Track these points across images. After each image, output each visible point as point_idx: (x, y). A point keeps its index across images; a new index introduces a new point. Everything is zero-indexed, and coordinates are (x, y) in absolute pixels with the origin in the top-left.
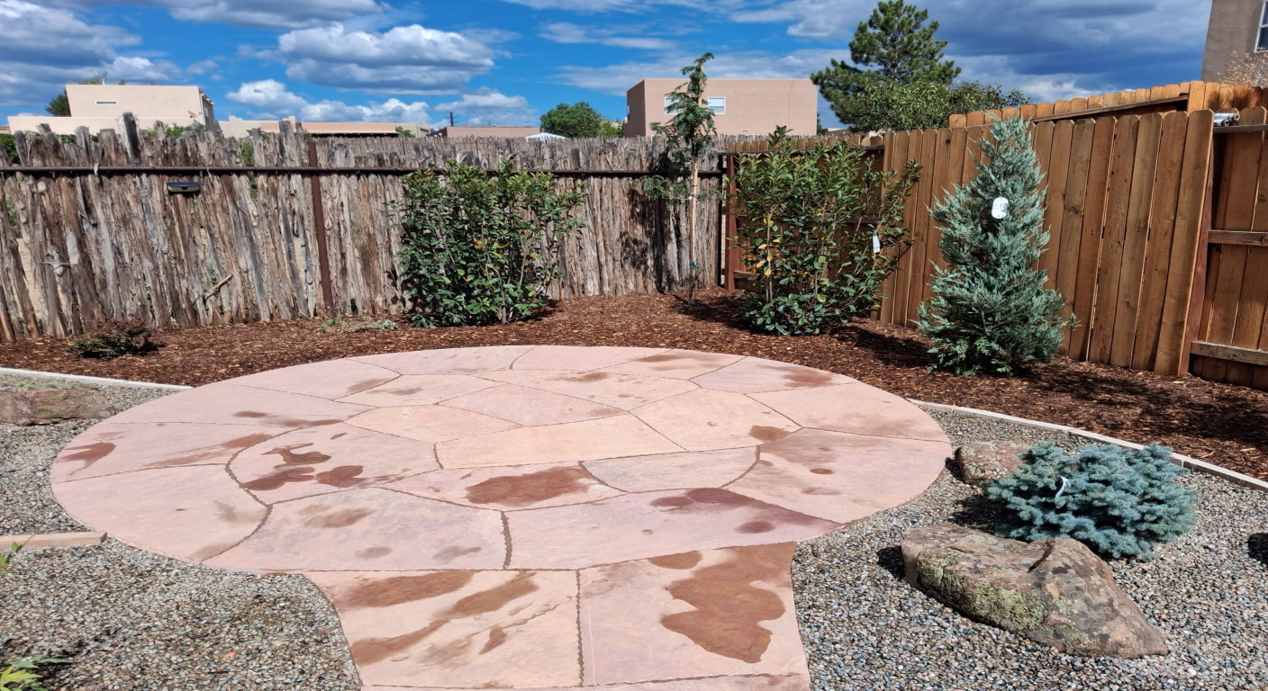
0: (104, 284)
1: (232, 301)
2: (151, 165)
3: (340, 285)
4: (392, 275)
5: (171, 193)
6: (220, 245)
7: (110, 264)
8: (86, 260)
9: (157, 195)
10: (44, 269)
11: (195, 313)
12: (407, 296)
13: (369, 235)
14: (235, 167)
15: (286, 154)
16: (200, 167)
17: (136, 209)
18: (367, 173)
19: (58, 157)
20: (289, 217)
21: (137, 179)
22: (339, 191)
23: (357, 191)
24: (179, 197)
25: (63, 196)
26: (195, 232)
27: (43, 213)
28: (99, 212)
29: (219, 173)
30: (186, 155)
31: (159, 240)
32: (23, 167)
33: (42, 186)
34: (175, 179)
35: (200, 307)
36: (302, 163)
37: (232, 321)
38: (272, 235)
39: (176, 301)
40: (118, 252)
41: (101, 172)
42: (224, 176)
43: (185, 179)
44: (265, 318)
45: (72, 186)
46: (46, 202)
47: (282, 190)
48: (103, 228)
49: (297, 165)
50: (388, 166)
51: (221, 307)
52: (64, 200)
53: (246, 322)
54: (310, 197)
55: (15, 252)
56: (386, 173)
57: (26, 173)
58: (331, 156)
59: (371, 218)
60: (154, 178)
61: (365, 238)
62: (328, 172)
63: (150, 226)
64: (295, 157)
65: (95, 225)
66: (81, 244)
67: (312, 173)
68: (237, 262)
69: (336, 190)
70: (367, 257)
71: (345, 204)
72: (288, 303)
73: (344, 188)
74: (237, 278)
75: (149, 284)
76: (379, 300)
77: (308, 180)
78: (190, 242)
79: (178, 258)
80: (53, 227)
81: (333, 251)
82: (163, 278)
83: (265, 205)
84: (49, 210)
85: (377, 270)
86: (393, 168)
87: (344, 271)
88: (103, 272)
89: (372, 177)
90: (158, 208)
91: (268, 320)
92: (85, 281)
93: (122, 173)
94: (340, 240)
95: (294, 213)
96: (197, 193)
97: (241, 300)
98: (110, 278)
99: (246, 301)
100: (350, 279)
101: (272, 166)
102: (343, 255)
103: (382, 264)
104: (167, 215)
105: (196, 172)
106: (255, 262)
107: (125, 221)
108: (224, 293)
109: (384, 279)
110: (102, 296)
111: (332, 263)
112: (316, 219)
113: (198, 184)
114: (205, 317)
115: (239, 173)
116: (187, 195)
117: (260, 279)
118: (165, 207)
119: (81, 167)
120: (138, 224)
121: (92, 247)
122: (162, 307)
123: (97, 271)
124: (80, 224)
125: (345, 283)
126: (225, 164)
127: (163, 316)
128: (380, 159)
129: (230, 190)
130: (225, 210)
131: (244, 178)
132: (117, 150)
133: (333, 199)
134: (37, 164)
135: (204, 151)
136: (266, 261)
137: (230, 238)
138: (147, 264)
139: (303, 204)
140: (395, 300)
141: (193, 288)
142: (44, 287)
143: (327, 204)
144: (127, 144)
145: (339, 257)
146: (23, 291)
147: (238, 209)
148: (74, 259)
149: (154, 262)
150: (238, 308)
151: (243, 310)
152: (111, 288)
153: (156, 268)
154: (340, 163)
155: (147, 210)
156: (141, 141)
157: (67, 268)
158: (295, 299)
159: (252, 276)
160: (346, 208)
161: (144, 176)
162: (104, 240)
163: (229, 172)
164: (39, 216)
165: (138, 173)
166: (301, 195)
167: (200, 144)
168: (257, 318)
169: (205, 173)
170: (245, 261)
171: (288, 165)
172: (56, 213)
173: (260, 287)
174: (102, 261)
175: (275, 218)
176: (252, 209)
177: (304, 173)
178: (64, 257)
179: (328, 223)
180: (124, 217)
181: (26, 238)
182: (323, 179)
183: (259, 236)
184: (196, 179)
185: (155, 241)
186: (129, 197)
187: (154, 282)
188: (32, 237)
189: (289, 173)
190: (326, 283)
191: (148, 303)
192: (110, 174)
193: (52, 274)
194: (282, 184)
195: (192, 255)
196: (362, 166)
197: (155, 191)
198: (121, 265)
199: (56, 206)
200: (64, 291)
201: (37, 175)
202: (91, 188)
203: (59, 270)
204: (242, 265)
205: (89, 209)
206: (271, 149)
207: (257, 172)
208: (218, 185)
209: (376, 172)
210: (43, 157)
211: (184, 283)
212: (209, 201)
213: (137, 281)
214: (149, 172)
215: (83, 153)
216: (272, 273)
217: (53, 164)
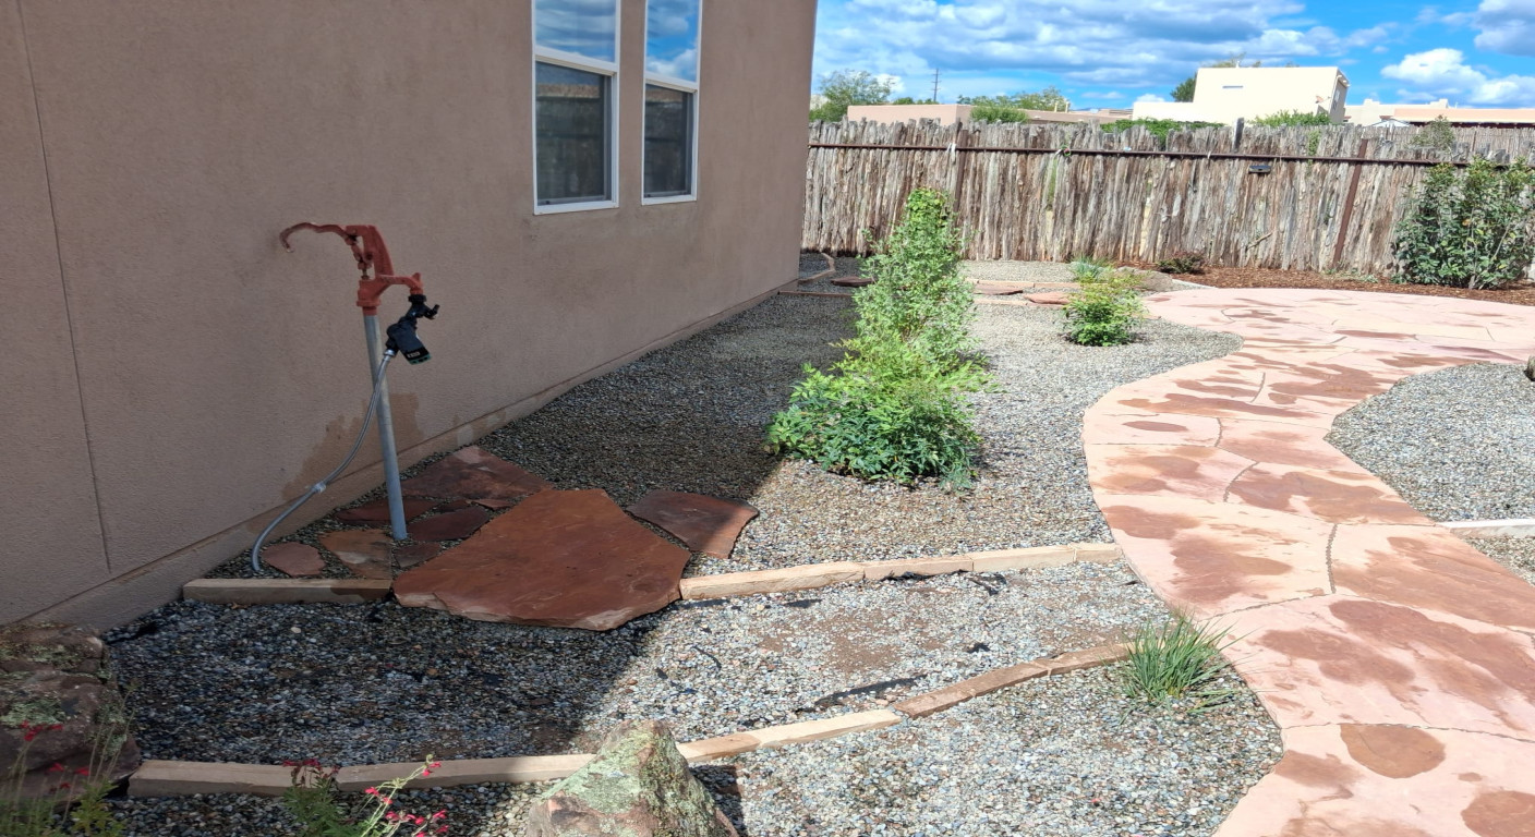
0: (1186, 233)
1: (1264, 252)
2: (1244, 154)
3: (1350, 249)
4: (1396, 247)
5: (1250, 173)
6: (1271, 212)
7: (1195, 217)
8: (1182, 214)
9: (1241, 174)
10: (1156, 217)
11: (1237, 257)
12: (1402, 263)
13: (1388, 213)
14: (1301, 156)
15: (1342, 148)
16: (1276, 156)
17: (1224, 182)
18: (1403, 164)
19: (1188, 146)
20: (1328, 195)
21: (1232, 163)
22: (1374, 177)
23: (1390, 178)
24: (1255, 176)
25: (1182, 171)
26: (1257, 201)
27: (1168, 182)
28: (1200, 183)
29: (1287, 160)
30: (1269, 147)
31: (1231, 205)
32: (1166, 152)
33: (1173, 165)
34: (1256, 163)
35: (1242, 254)
36: (1352, 155)
37: (1260, 266)
38: (1311, 207)
39: (1227, 247)
40: (1203, 211)
41: (1211, 157)
42: (1291, 162)
43: (1263, 164)
44: (1284, 267)
45: (1190, 165)
46: (1171, 175)
47: (1330, 173)
48: (1200, 194)
49: (1348, 156)
50: (1423, 159)
51: (1256, 256)
52: (1182, 175)
53: (1269, 268)
54: (1350, 180)
55: (1143, 205)
56: (1419, 164)
57: (1166, 156)
58: (1378, 150)
59: (1394, 199)
60: (1243, 162)
61: (1383, 214)
62: (1370, 162)
63: (1229, 194)
64: (1348, 150)
65: (1195, 192)
66: (1183, 203)
67: (1358, 163)
68: (1278, 224)
69: (1373, 176)
70: (1378, 229)
71: (1376, 187)
72: (1305, 258)
73: (1380, 175)
74: (1274, 237)
75: (1215, 234)
76: (1377, 264)
77: (1353, 168)
78: (1251, 206)
79: (1239, 219)
80: (1170, 191)
81: (1354, 222)
82: (1225, 230)
83: (1313, 185)
84: (1172, 179)
85: (1385, 241)
86: (1427, 161)
87: (1357, 239)
88: (1189, 223)
89: (1407, 167)
90: (1238, 182)
91: (1286, 269)
92: (1176, 228)
93: (1224, 158)
94: (1362, 215)
95: (1333, 192)
96: (1268, 174)
97: (1272, 252)
98: (1192, 227)
99: (1275, 254)
100: (1359, 246)
101: (1328, 157)
102: (1360, 227)
103: (1391, 236)
104: (1243, 187)
105: (1271, 159)
106: (1291, 225)
107: (1214, 190)
108: (1262, 244)
109: (1388, 249)
110: (1183, 238)
111: (1349, 232)
112: (1349, 196)
113: (1270, 168)
114: (1243, 261)
115: (1301, 160)
116: (1260, 174)
117: (1291, 238)
118: (1243, 182)
119: (1201, 153)
120: (1222, 192)
121: (1188, 205)
122: (1217, 250)
123: (1186, 221)
124: (1187, 190)
125: (1354, 247)
126: (1294, 154)
127: (1215, 256)
128: (1418, 154)
129: (1291, 173)
130: (1283, 187)
131: (1304, 164)
132: (1226, 143)
133: (1367, 182)
134: (1175, 150)
135: (1282, 143)
136: (1299, 226)
137: (1279, 207)
138: (1218, 220)
139: (1342, 187)
140: (1389, 266)
141: (1241, 239)
142: (1152, 230)
143: (1362, 186)
144: (1233, 139)
145: (1357, 227)
146: (1139, 230)
147: (1292, 187)
148: (1175, 213)
149: (1222, 219)
150: (1268, 257)
151: (1270, 260)
152: (1190, 234)
153: (1223, 223)
154: (1382, 156)
155: (1231, 183)
156: (1243, 137)
157: (1169, 218)
158: (1311, 256)
159: (1286, 234)
160: (1376, 191)
161: (1237, 161)
162: (1198, 200)
163: (1294, 160)
164: (1165, 184)
165: (1233, 158)
166: (1343, 179)
167: (1281, 140)
168: (1279, 266)
169: (1278, 159)
170: (1284, 225)
171: (1342, 156)
172: (1175, 182)
173: (1289, 244)
174: (1191, 215)
175: (1317, 194)
176: (1303, 187)
177: (1350, 162)
178: (1170, 211)
179: (1357, 201)
180: (1214, 187)
181: (1152, 197)
182: (1365, 168)
183: (1301, 207)
184: (1270, 164)
185: (1228, 205)
186: (1222, 175)
187: (1218, 233)
188: (1156, 197)
189: (1339, 161)
190: (1339, 248)
191: (1209, 247)
192: (1215, 158)
193: (1159, 221)
194: (1331, 170)
195: (1249, 217)
196: (1401, 159)
197: (1239, 170)
198: (1202, 219)
199: (1176, 177)
200: (1162, 233)
201: (1172, 157)
202: (1201, 167)
203: (1164, 219)
204: (1282, 227)
205: (1195, 181)
206: (1332, 143)
207: (1315, 160)
208: (1284, 168)
209: (1411, 164)
210: (1180, 146)
211: (1237, 235)
212: (1274, 180)
213: (1208, 230)
214: (1240, 158)
215: (1205, 144)
216: (1301, 235)
217: (1184, 151)
